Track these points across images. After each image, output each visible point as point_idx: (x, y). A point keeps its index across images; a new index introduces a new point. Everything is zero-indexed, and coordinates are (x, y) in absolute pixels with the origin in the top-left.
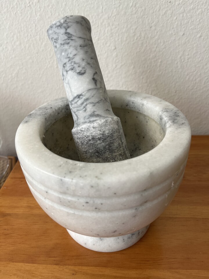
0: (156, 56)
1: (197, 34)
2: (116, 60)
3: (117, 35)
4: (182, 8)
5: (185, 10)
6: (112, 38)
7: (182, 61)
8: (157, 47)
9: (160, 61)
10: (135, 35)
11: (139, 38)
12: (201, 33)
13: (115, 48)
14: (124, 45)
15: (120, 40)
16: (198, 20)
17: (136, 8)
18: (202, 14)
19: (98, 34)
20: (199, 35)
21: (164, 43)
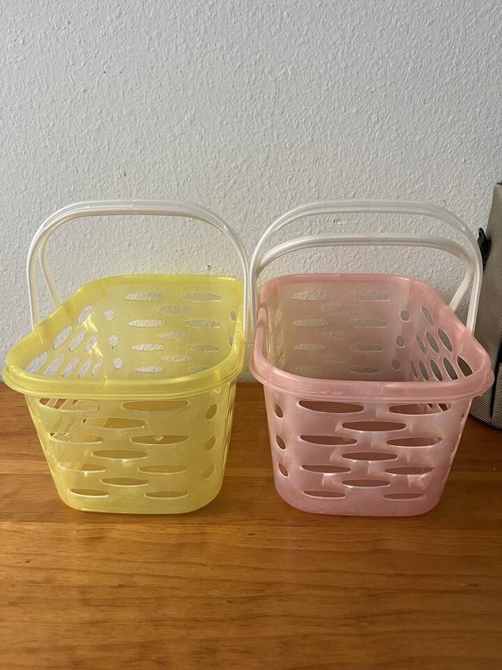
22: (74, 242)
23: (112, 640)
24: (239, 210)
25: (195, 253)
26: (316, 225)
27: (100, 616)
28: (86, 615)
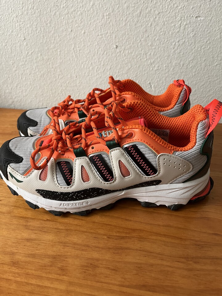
0: (55, 47)
1: (82, 31)
2: (27, 48)
3: (24, 29)
4: (66, 10)
5: (68, 12)
6: (21, 31)
7: (76, 52)
8: (54, 40)
9: (59, 51)
10: (37, 29)
11: (40, 31)
12: (84, 30)
13: (24, 38)
14: (30, 37)
15: (27, 33)
16: (80, 20)
17: (34, 10)
18: (81, 15)
19: (11, 28)
20: (83, 32)
21: (59, 36)
22: (41, 28)
23: (37, 251)
24: (137, 8)
25: (109, 37)
26: (184, 20)
27: (33, 236)
28: (25, 234)
